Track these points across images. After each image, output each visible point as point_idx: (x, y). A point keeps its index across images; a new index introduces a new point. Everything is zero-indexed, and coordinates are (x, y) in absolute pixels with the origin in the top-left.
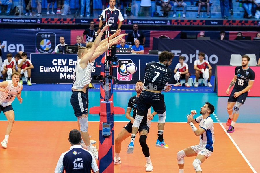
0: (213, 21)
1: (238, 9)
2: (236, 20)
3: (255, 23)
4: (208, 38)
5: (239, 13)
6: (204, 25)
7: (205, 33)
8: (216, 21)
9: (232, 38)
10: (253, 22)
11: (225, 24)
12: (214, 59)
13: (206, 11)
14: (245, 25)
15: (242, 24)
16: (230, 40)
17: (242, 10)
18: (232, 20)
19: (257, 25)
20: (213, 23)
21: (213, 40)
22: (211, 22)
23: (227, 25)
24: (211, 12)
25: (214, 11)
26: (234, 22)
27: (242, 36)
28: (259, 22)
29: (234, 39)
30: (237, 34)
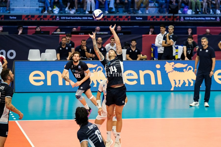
0: (12, 16)
1: (37, 4)
2: (35, 15)
3: (54, 17)
4: (7, 33)
5: (38, 8)
6: (3, 20)
7: (3, 28)
8: (15, 16)
9: (30, 33)
10: (52, 17)
11: (24, 19)
12: (11, 54)
13: (6, 6)
14: (43, 19)
15: (41, 19)
16: (28, 35)
17: (41, 5)
18: (31, 15)
19: (56, 20)
20: (12, 18)
21: (11, 35)
22: (10, 17)
23: (26, 20)
24: (10, 7)
25: (13, 6)
26: (33, 16)
27: (41, 30)
28: (58, 17)
29: (33, 34)
30: (36, 28)
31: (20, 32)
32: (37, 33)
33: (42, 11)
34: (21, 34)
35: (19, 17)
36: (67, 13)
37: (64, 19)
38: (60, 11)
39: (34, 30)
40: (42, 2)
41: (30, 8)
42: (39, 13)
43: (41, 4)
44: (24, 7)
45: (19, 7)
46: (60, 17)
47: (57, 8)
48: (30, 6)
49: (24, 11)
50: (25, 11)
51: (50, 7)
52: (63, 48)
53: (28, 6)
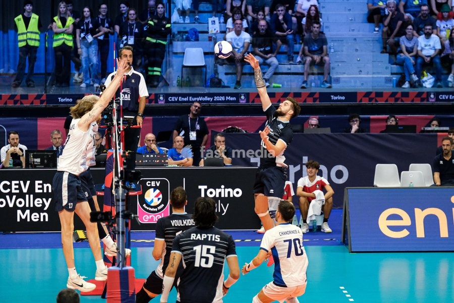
0: (336, 94)
1: (387, 68)
2: (384, 91)
3: (424, 96)
4: (327, 131)
5: (389, 76)
6: (317, 103)
7: (319, 120)
8: (341, 94)
9: (376, 129)
10: (419, 94)
11: (361, 101)
12: (339, 174)
13: (322, 74)
14: (402, 101)
15: (397, 100)
16: (371, 133)
17: (395, 71)
18: (375, 91)
19: (428, 101)
20: (335, 98)
21: (336, 133)
22: (332, 96)
23: (365, 102)
24: (331, 75)
25: (337, 73)
26: (379, 95)
27: (397, 123)
28: (432, 96)
29: (382, 132)
30: (386, 120)
31: (355, 127)
32: (389, 129)
33: (400, 83)
34: (356, 132)
35: (351, 96)
36: (452, 87)
37: (445, 100)
38: (436, 81)
39: (384, 124)
40: (396, 64)
41: (373, 77)
42: (393, 87)
43: (395, 68)
44: (360, 74)
45: (348, 75)
46: (437, 94)
47: (430, 76)
48: (374, 73)
49: (359, 84)
50: (362, 84)
51: (415, 74)
52: (447, 160)
53: (368, 73)
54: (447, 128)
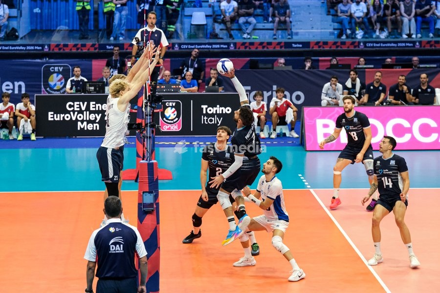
0: (296, 43)
1: (330, 25)
2: (329, 41)
3: (356, 44)
4: (290, 68)
5: (332, 30)
6: (283, 49)
7: (285, 60)
8: (299, 43)
9: (323, 66)
10: (353, 43)
11: (313, 48)
12: (298, 98)
13: (286, 29)
14: (341, 47)
15: (337, 47)
16: (320, 70)
17: (336, 27)
18: (322, 41)
19: (359, 47)
20: (295, 46)
21: (295, 70)
22: (293, 45)
23: (316, 48)
25: (297, 29)
26: (325, 43)
27: (337, 63)
28: (362, 44)
29: (327, 69)
30: (330, 61)
32: (332, 67)
33: (340, 35)
34: (308, 69)
35: (306, 44)
36: (375, 38)
37: (371, 47)
39: (329, 63)
40: (337, 23)
41: (321, 32)
42: (335, 38)
43: (336, 25)
44: (312, 29)
45: (304, 30)
46: (365, 43)
47: (361, 31)
48: (322, 29)
49: (311, 36)
50: (314, 36)
51: (349, 29)
52: (376, 87)
53: (317, 29)
54: (372, 66)
